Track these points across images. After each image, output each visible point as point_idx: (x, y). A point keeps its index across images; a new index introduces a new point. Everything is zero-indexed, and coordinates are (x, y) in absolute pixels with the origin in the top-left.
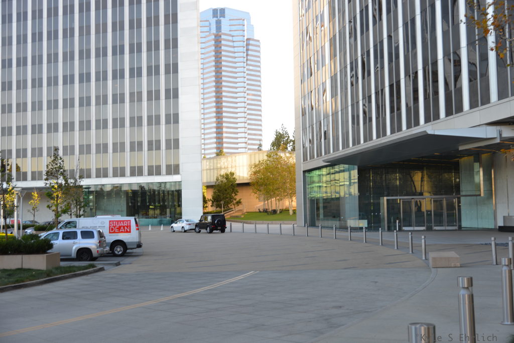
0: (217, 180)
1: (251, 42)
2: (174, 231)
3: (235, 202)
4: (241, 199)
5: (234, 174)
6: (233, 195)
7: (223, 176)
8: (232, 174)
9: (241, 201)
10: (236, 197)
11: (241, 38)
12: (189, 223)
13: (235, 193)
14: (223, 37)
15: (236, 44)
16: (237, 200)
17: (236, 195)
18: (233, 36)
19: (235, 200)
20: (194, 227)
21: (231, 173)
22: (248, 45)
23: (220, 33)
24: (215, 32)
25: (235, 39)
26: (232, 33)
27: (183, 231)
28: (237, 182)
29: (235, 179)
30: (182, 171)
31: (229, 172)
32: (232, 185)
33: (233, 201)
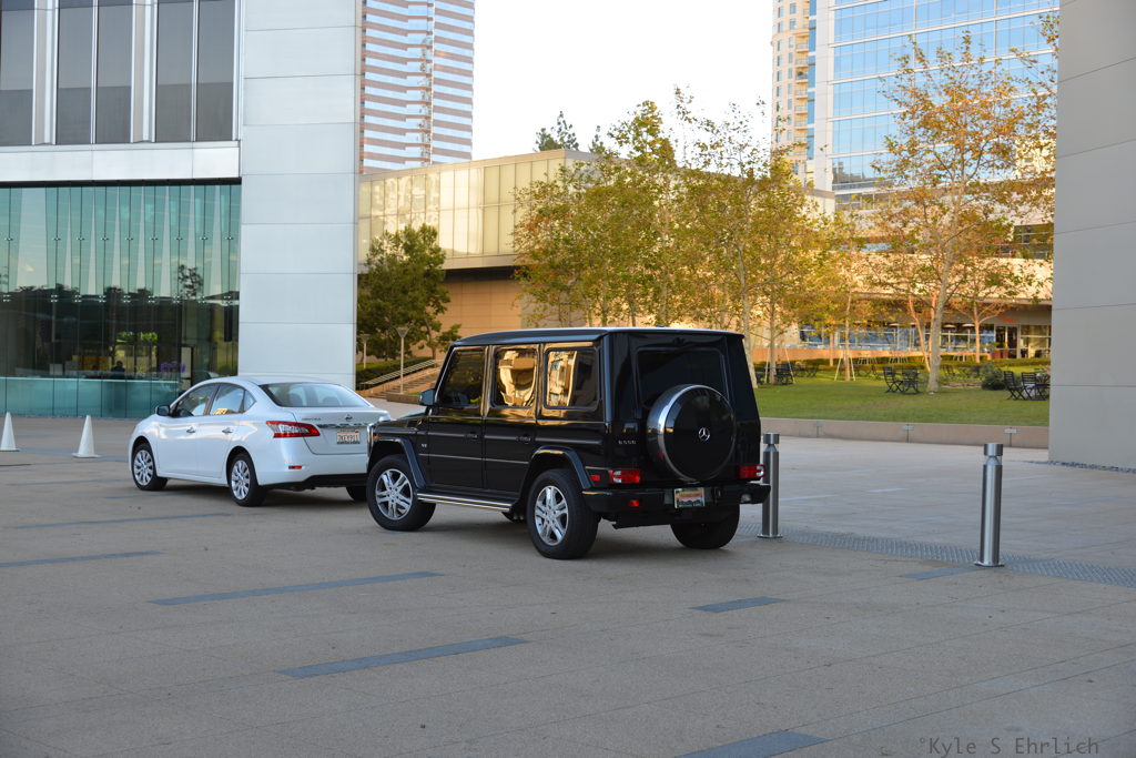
0: (374, 251)
2: (159, 484)
3: (435, 334)
4: (459, 326)
5: (435, 234)
6: (430, 310)
7: (397, 239)
8: (429, 234)
10: (439, 318)
12: (297, 414)
13: (436, 303)
16: (445, 328)
17: (440, 310)
19: (437, 327)
20: (357, 462)
21: (424, 229)
27: (241, 490)
28: (447, 265)
29: (439, 256)
30: (244, 125)
31: (416, 227)
32: (427, 274)
33: (428, 333)
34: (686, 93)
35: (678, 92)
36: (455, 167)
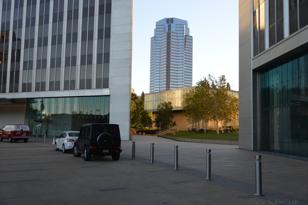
0: (159, 107)
1: (187, 37)
3: (171, 123)
4: (176, 122)
5: (171, 103)
6: (170, 118)
7: (163, 104)
9: (176, 123)
10: (172, 120)
11: (181, 35)
13: (171, 117)
14: (172, 34)
15: (179, 38)
16: (173, 122)
17: (172, 118)
18: (177, 34)
19: (172, 122)
20: (73, 147)
21: (169, 102)
22: (185, 39)
23: (170, 32)
24: (167, 31)
25: (178, 35)
26: (177, 32)
27: (63, 150)
28: (173, 109)
29: (172, 107)
30: (111, 85)
31: (167, 102)
32: (169, 111)
33: (170, 123)
34: (211, 75)
35: (209, 75)
36: (175, 90)
